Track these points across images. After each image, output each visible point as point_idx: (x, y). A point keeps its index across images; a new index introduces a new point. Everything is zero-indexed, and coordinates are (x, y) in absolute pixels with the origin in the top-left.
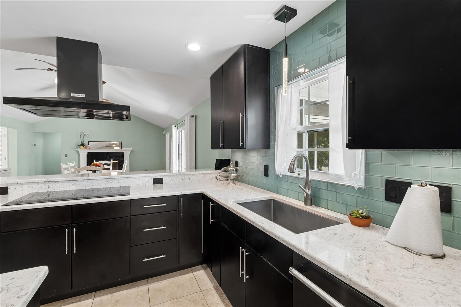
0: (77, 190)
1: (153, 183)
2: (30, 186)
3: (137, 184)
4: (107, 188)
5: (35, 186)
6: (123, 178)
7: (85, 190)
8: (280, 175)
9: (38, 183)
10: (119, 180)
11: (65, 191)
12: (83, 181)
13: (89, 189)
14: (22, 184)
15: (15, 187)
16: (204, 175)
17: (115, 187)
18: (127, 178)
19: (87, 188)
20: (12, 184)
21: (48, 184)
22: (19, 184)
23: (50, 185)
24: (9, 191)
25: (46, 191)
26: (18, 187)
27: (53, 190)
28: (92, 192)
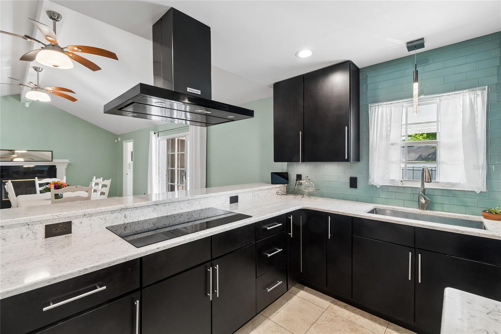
0: (158, 218)
1: (229, 203)
2: (101, 217)
3: (217, 205)
4: (188, 212)
5: (107, 216)
6: (205, 198)
7: (167, 216)
8: (377, 186)
9: (113, 212)
10: (200, 201)
11: (144, 221)
12: (164, 205)
13: (171, 215)
14: (91, 215)
15: (80, 220)
16: (268, 191)
17: (196, 210)
18: (208, 197)
19: (169, 214)
20: (76, 217)
21: (125, 213)
22: (87, 216)
23: (127, 213)
24: (73, 227)
25: (122, 223)
26: (86, 220)
27: (130, 221)
28: (173, 219)
